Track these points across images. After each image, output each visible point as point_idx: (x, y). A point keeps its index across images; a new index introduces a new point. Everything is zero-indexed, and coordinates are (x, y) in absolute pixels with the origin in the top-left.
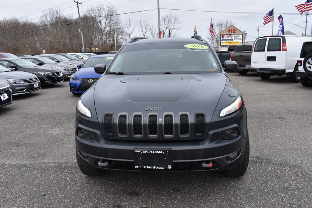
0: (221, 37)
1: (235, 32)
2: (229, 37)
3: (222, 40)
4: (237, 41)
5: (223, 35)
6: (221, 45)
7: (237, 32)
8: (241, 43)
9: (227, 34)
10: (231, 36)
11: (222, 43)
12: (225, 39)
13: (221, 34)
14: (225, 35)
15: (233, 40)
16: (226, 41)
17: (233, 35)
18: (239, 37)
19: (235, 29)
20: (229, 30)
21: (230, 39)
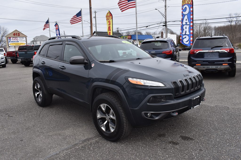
0: (9, 39)
1: (20, 36)
2: (15, 39)
3: (9, 42)
4: (22, 42)
5: (10, 38)
6: (9, 46)
7: (21, 35)
8: (25, 44)
9: (13, 37)
10: (17, 38)
11: (10, 44)
12: (12, 41)
13: (8, 37)
14: (12, 38)
15: (18, 42)
16: (13, 43)
17: (18, 38)
18: (23, 39)
19: (19, 33)
20: (14, 34)
21: (16, 41)
